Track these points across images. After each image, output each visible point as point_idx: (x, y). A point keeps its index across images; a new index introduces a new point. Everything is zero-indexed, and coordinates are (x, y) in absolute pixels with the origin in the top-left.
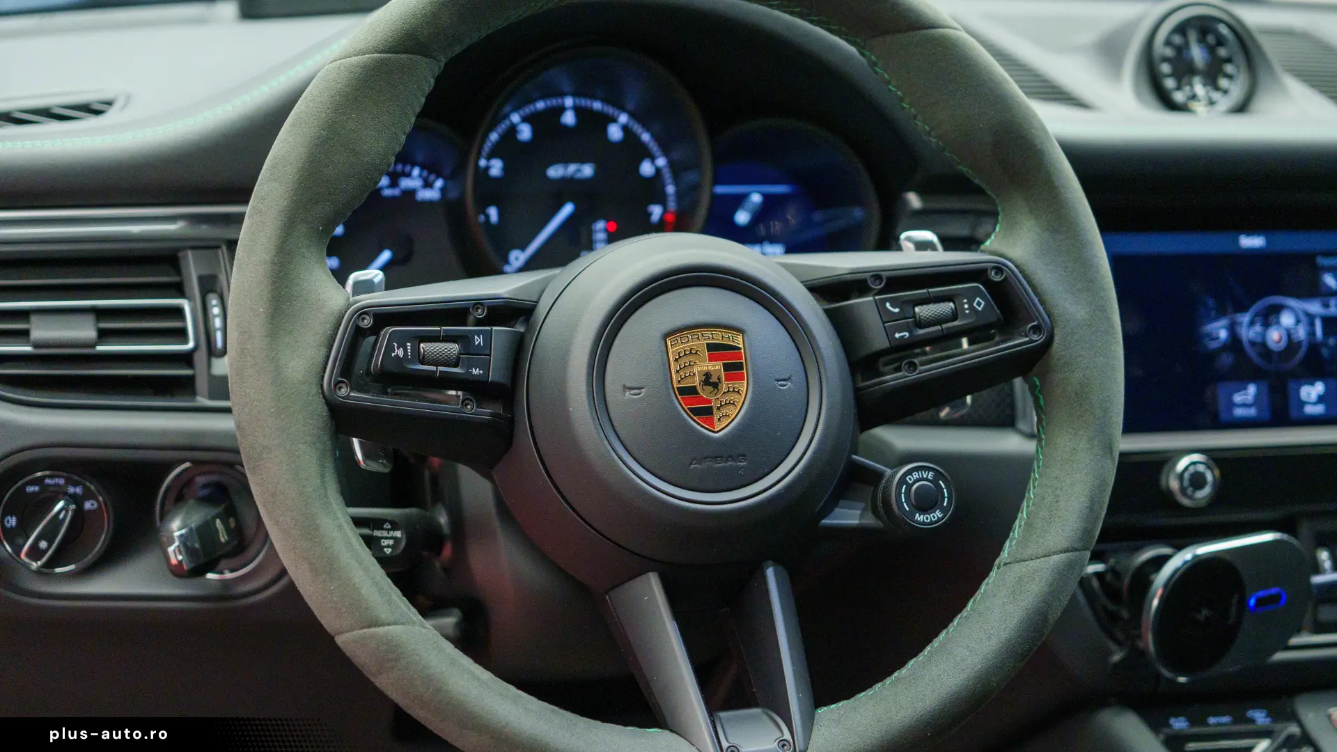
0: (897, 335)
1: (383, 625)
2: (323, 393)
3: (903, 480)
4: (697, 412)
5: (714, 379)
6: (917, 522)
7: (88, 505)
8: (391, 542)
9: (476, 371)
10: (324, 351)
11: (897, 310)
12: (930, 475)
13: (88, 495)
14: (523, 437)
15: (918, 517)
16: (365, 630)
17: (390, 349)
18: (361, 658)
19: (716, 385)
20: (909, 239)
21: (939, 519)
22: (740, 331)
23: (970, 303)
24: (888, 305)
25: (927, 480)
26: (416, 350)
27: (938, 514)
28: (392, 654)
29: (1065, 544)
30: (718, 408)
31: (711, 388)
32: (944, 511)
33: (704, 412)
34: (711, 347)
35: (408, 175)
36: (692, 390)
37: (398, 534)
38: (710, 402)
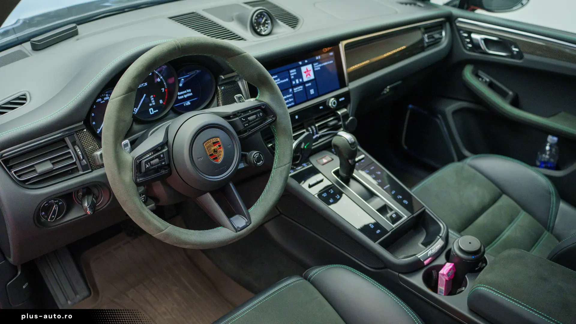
0: (246, 125)
1: (164, 231)
2: (134, 181)
3: (253, 157)
4: (214, 159)
5: (216, 150)
6: (258, 165)
7: (60, 203)
8: (143, 198)
9: (163, 163)
10: (132, 173)
11: (244, 120)
12: (258, 154)
13: (60, 201)
14: (174, 172)
15: (258, 164)
16: (160, 233)
17: (145, 166)
18: (161, 238)
19: (216, 152)
20: (236, 97)
21: (262, 163)
22: (218, 137)
23: (259, 114)
24: (242, 119)
25: (258, 155)
26: (150, 163)
27: (262, 162)
28: (168, 235)
29: (288, 162)
30: (218, 157)
31: (216, 153)
32: (262, 161)
33: (216, 159)
34: (214, 143)
35: (106, 97)
36: (212, 154)
37: (144, 196)
38: (216, 156)
